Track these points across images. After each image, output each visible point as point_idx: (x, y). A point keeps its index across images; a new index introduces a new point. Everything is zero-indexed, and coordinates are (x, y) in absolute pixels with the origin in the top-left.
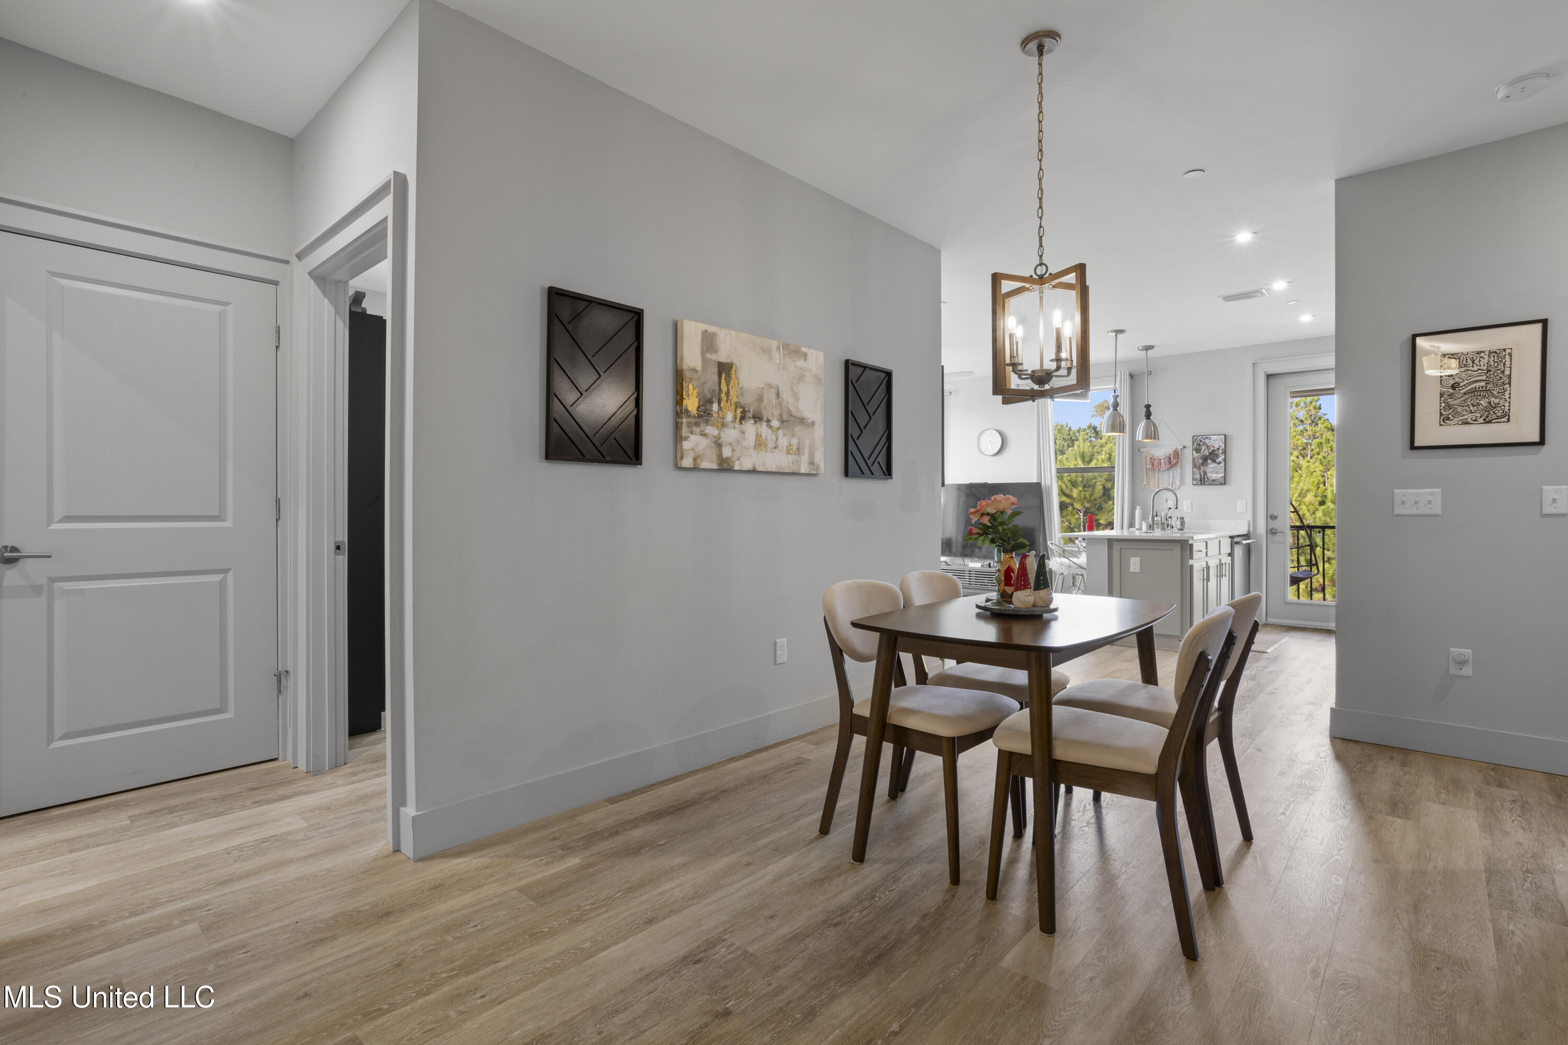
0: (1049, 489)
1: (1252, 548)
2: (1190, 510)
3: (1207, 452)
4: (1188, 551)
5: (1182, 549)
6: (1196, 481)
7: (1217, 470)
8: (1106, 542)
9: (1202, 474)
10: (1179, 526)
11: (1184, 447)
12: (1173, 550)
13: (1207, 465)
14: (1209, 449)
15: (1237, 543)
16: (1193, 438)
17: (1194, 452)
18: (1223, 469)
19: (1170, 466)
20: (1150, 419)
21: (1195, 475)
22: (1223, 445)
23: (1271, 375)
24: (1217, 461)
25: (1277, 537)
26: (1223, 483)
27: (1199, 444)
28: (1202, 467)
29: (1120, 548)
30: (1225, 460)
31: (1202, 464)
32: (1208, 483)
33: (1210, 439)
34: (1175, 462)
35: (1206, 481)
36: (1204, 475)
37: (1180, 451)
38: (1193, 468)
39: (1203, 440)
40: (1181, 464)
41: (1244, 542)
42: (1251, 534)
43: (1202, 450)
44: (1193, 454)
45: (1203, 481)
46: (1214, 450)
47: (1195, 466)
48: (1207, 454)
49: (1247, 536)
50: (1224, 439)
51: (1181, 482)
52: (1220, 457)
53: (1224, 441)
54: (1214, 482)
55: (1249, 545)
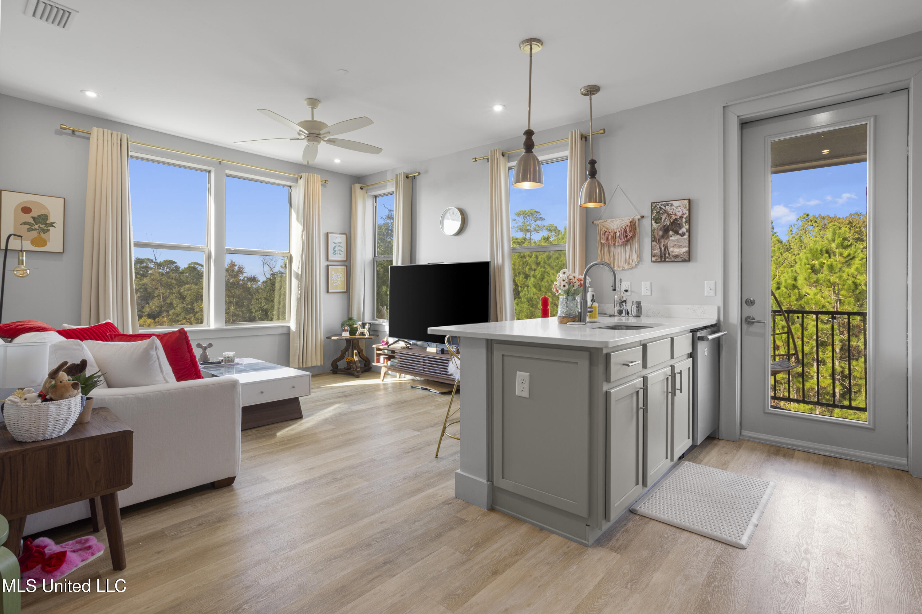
0: (501, 269)
1: (723, 342)
2: (649, 293)
3: (669, 221)
4: (601, 368)
5: (592, 363)
7: (680, 244)
8: (484, 344)
9: (663, 248)
10: (634, 313)
11: (643, 217)
12: (577, 363)
13: (668, 237)
14: (671, 218)
15: (701, 339)
16: (652, 207)
17: (653, 222)
18: (687, 242)
19: (626, 239)
20: (596, 178)
21: (655, 250)
22: (687, 212)
23: (746, 123)
24: (680, 232)
25: (754, 329)
26: (688, 259)
27: (659, 213)
28: (662, 241)
29: (503, 355)
30: (689, 231)
31: (663, 237)
32: (670, 260)
33: (672, 205)
34: (631, 234)
35: (668, 257)
36: (665, 250)
37: (637, 222)
38: (652, 241)
39: (664, 208)
40: (639, 238)
41: (710, 337)
42: (722, 323)
43: (663, 220)
44: (652, 225)
46: (676, 219)
47: (654, 239)
48: (668, 224)
49: (715, 328)
50: (687, 205)
51: (639, 260)
52: (683, 227)
53: (688, 208)
54: (677, 259)
55: (719, 339)
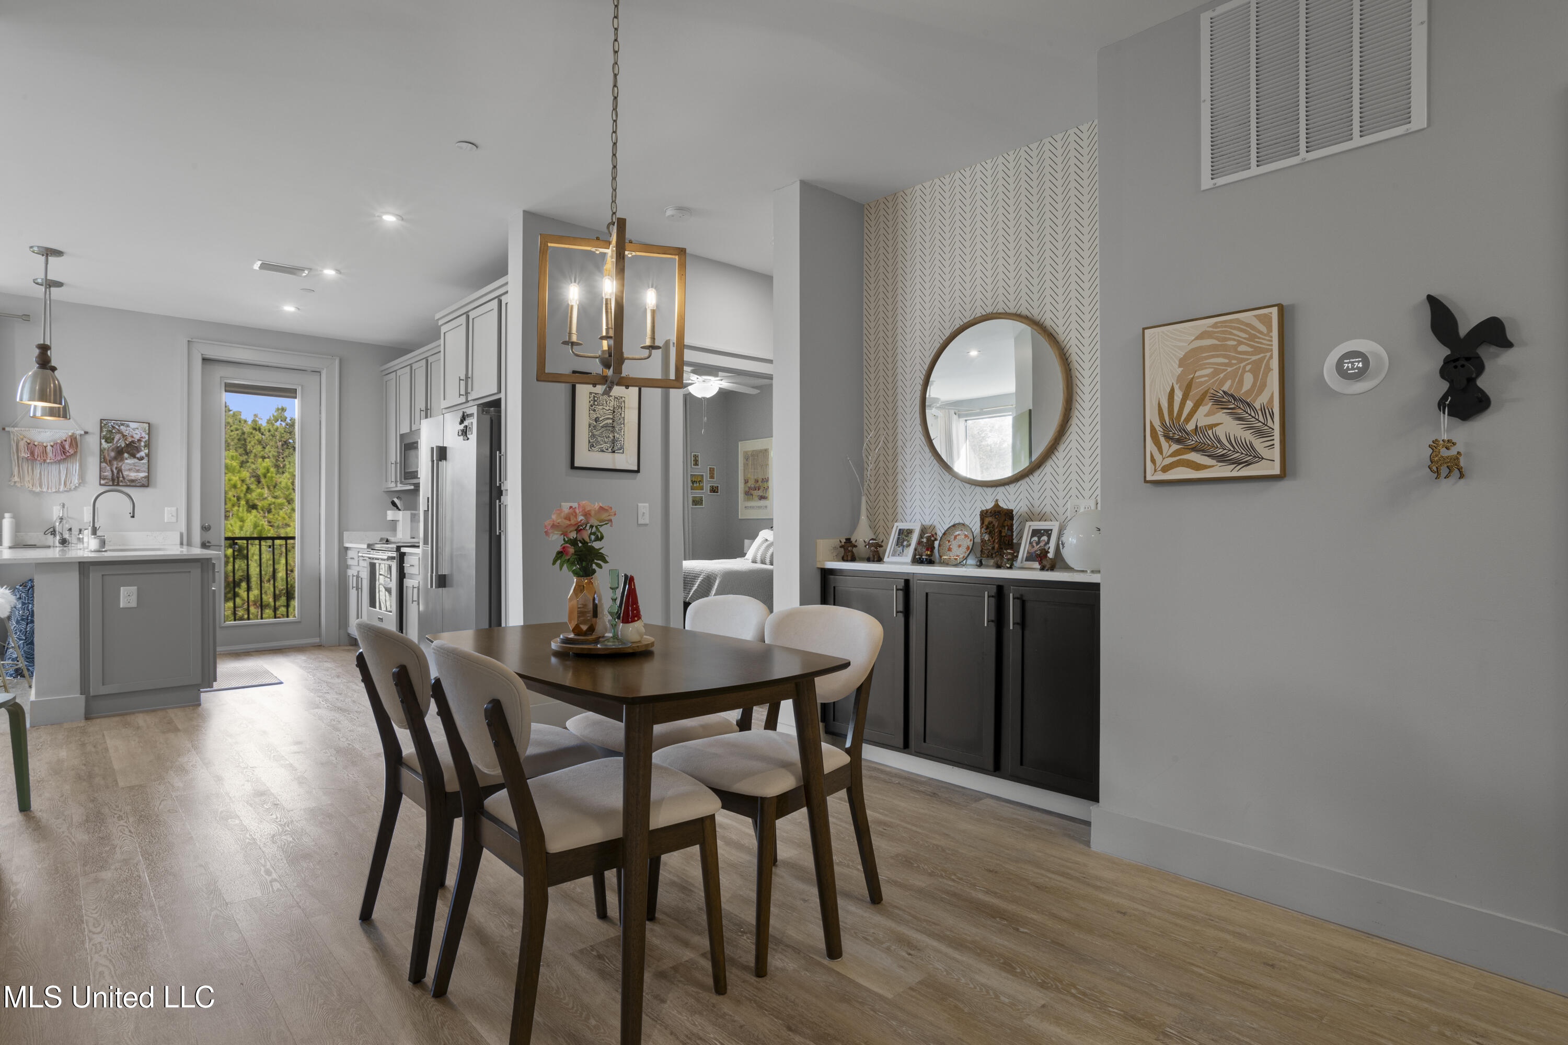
3: (123, 443)
6: (106, 481)
7: (137, 468)
9: (115, 471)
11: (87, 433)
13: (122, 460)
14: (126, 439)
16: (101, 423)
17: (103, 441)
18: (146, 467)
19: (62, 457)
21: (105, 472)
22: (147, 436)
24: (138, 455)
26: (146, 484)
27: (111, 432)
28: (115, 463)
29: (103, 575)
30: (148, 456)
31: (115, 458)
32: (124, 484)
33: (128, 426)
34: (69, 452)
35: (122, 481)
36: (118, 473)
37: (78, 438)
38: (101, 462)
39: (117, 427)
40: (81, 456)
43: (115, 440)
44: (101, 444)
45: (116, 481)
46: (133, 442)
47: (103, 459)
48: (123, 446)
50: (147, 428)
51: (79, 481)
52: (141, 450)
53: (147, 432)
54: (133, 483)
